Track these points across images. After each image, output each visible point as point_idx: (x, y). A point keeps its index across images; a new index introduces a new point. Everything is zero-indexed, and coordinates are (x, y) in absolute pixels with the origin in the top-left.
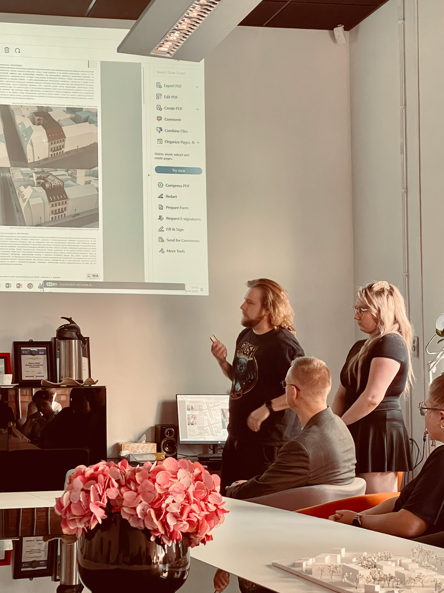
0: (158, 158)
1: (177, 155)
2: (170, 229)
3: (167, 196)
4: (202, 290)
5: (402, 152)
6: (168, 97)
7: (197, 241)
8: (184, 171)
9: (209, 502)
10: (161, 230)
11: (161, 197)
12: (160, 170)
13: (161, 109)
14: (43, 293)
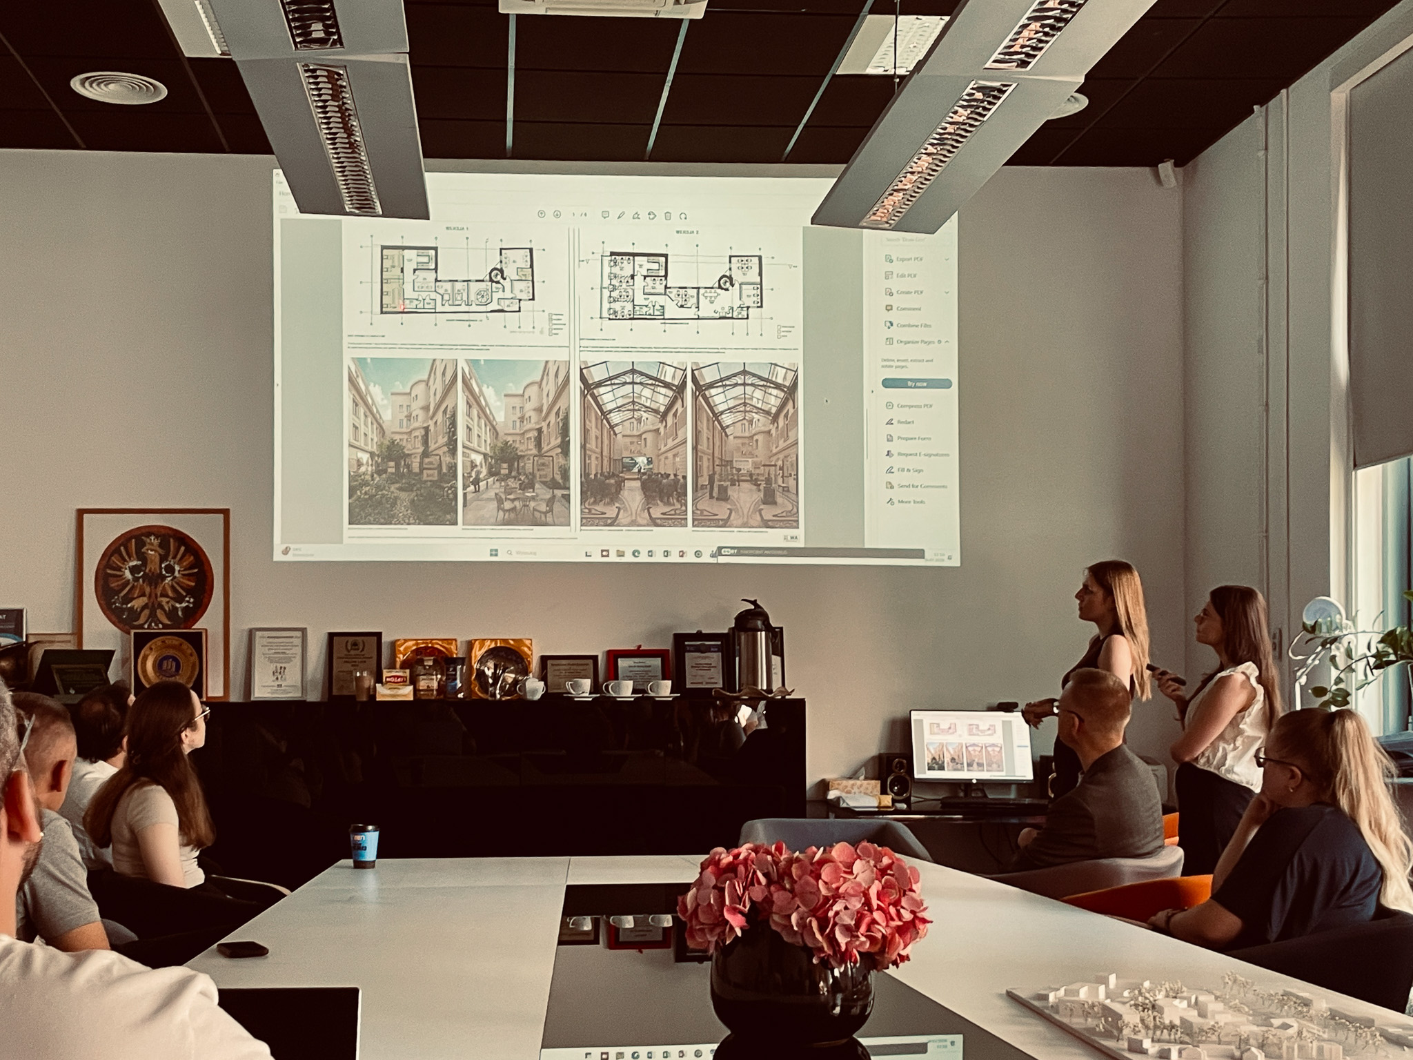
0: (886, 366)
1: (915, 361)
2: (903, 470)
3: (899, 422)
4: (950, 558)
5: (1260, 351)
6: (903, 276)
7: (943, 487)
8: (925, 384)
9: (903, 907)
10: (890, 471)
11: (890, 423)
12: (888, 383)
13: (891, 294)
14: (718, 564)
